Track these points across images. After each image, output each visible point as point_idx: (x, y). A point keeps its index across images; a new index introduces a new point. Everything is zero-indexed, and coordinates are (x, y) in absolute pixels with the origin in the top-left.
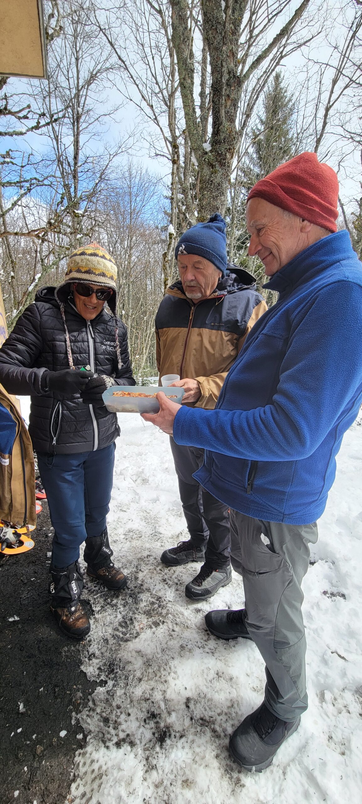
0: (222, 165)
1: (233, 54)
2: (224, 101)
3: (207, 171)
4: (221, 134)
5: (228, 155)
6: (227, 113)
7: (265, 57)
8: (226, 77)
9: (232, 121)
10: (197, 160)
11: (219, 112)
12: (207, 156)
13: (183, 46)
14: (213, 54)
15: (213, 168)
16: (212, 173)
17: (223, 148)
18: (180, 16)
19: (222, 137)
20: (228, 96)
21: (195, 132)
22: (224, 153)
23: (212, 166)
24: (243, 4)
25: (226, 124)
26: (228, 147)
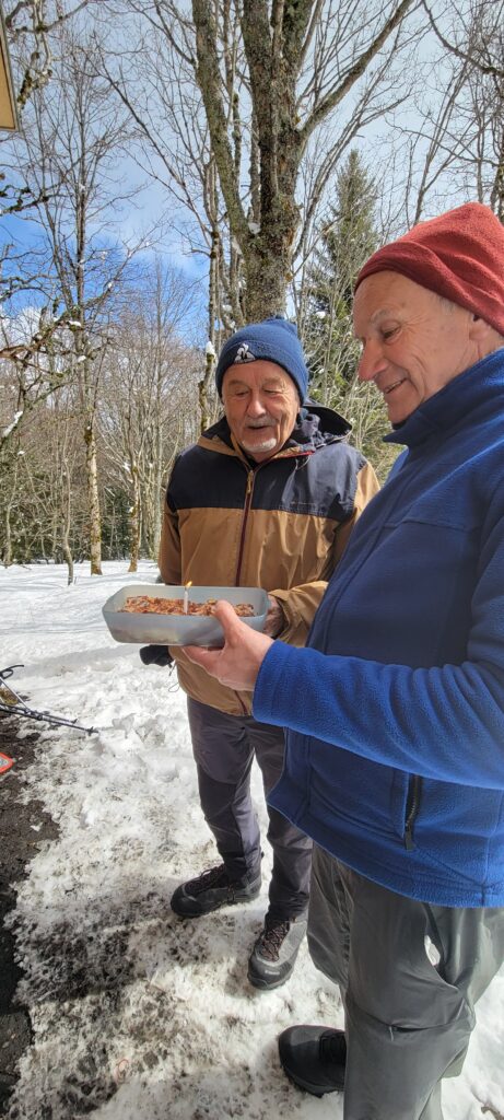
0: (277, 253)
1: (288, 100)
2: (276, 163)
3: (255, 262)
4: (274, 209)
5: (285, 240)
6: (281, 180)
7: (334, 104)
8: (277, 130)
9: (289, 191)
10: (241, 246)
11: (269, 179)
12: (254, 241)
13: (214, 84)
14: (260, 99)
15: (263, 257)
16: (263, 265)
17: (277, 229)
18: (209, 40)
19: (276, 214)
20: (283, 157)
21: (236, 206)
22: (278, 237)
23: (263, 255)
24: (301, 32)
25: (280, 195)
26: (284, 229)
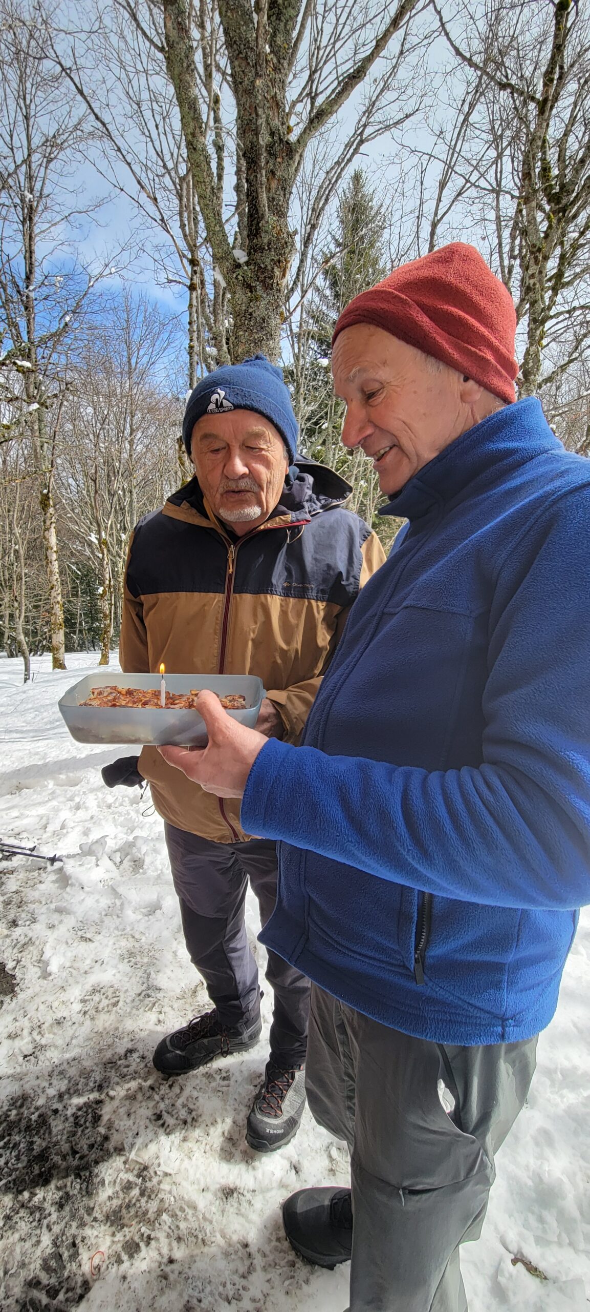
0: (268, 287)
1: (277, 104)
2: (264, 179)
3: (242, 296)
4: (263, 235)
5: (277, 272)
6: (271, 200)
7: (331, 113)
8: (264, 139)
9: (281, 213)
10: (225, 277)
11: (257, 198)
12: (240, 271)
13: (188, 78)
14: (244, 100)
15: (251, 292)
16: (251, 301)
17: (267, 259)
18: (179, 24)
19: (266, 241)
20: (273, 173)
21: (217, 228)
22: (269, 267)
23: (251, 289)
24: (290, 23)
25: (270, 218)
26: (276, 258)
